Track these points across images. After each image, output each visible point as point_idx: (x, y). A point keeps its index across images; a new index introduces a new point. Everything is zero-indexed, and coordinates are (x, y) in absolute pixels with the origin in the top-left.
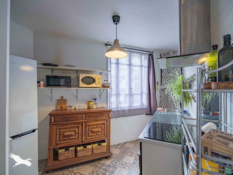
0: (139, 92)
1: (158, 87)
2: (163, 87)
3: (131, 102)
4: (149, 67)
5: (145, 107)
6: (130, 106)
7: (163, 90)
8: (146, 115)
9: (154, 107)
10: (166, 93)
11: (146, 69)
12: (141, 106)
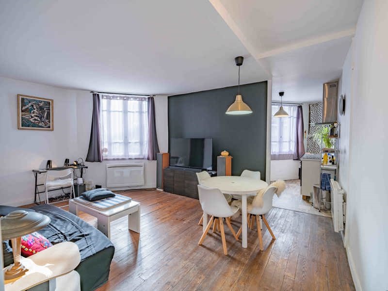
0: (288, 140)
1: (306, 135)
2: (310, 136)
3: (280, 148)
4: (298, 118)
5: (293, 153)
6: (280, 152)
7: (311, 138)
8: (294, 160)
9: (302, 153)
10: (314, 140)
11: (295, 120)
12: (289, 152)
